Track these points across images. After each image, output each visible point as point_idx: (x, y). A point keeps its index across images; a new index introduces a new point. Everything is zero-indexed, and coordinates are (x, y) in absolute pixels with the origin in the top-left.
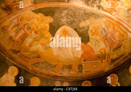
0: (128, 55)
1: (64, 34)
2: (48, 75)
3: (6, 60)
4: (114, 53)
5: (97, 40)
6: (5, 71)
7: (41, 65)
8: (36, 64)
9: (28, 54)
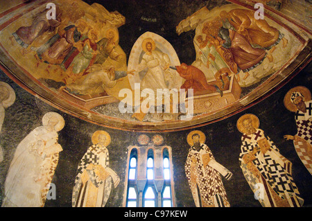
0: (282, 72)
1: (147, 49)
2: (125, 125)
3: (34, 101)
4: (249, 75)
5: (211, 56)
6: (35, 122)
7: (109, 108)
8: (99, 106)
9: (83, 88)
